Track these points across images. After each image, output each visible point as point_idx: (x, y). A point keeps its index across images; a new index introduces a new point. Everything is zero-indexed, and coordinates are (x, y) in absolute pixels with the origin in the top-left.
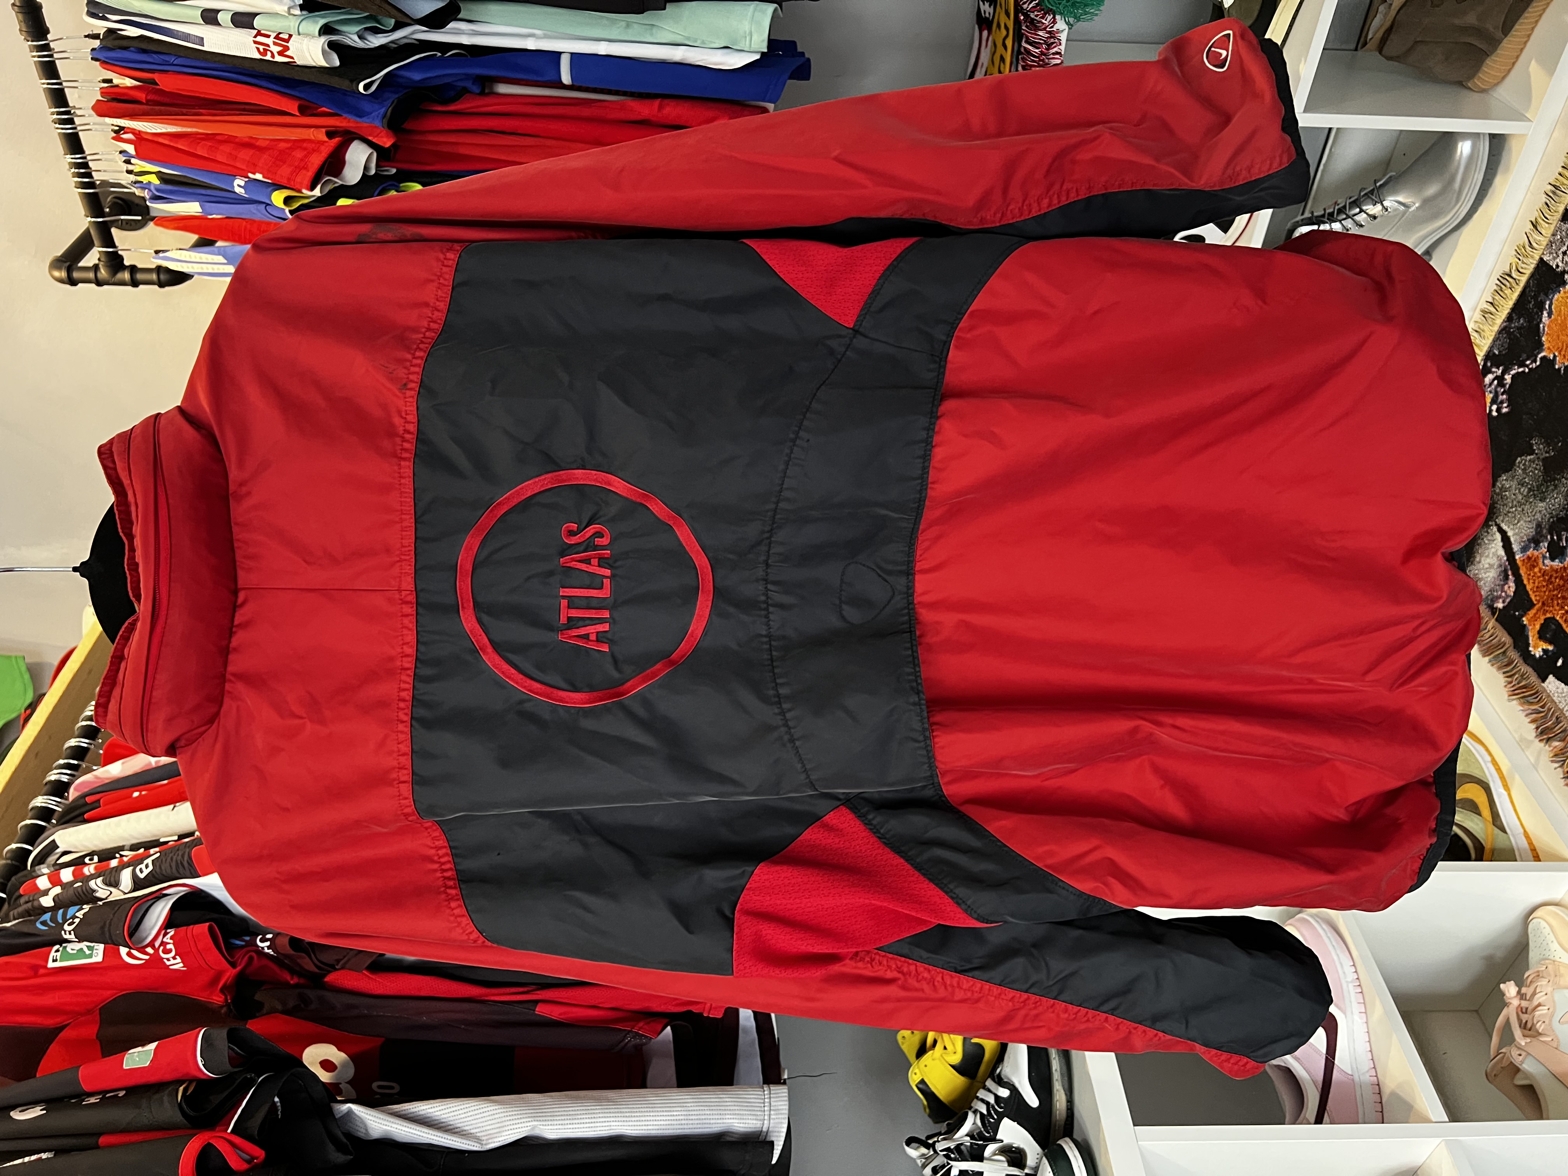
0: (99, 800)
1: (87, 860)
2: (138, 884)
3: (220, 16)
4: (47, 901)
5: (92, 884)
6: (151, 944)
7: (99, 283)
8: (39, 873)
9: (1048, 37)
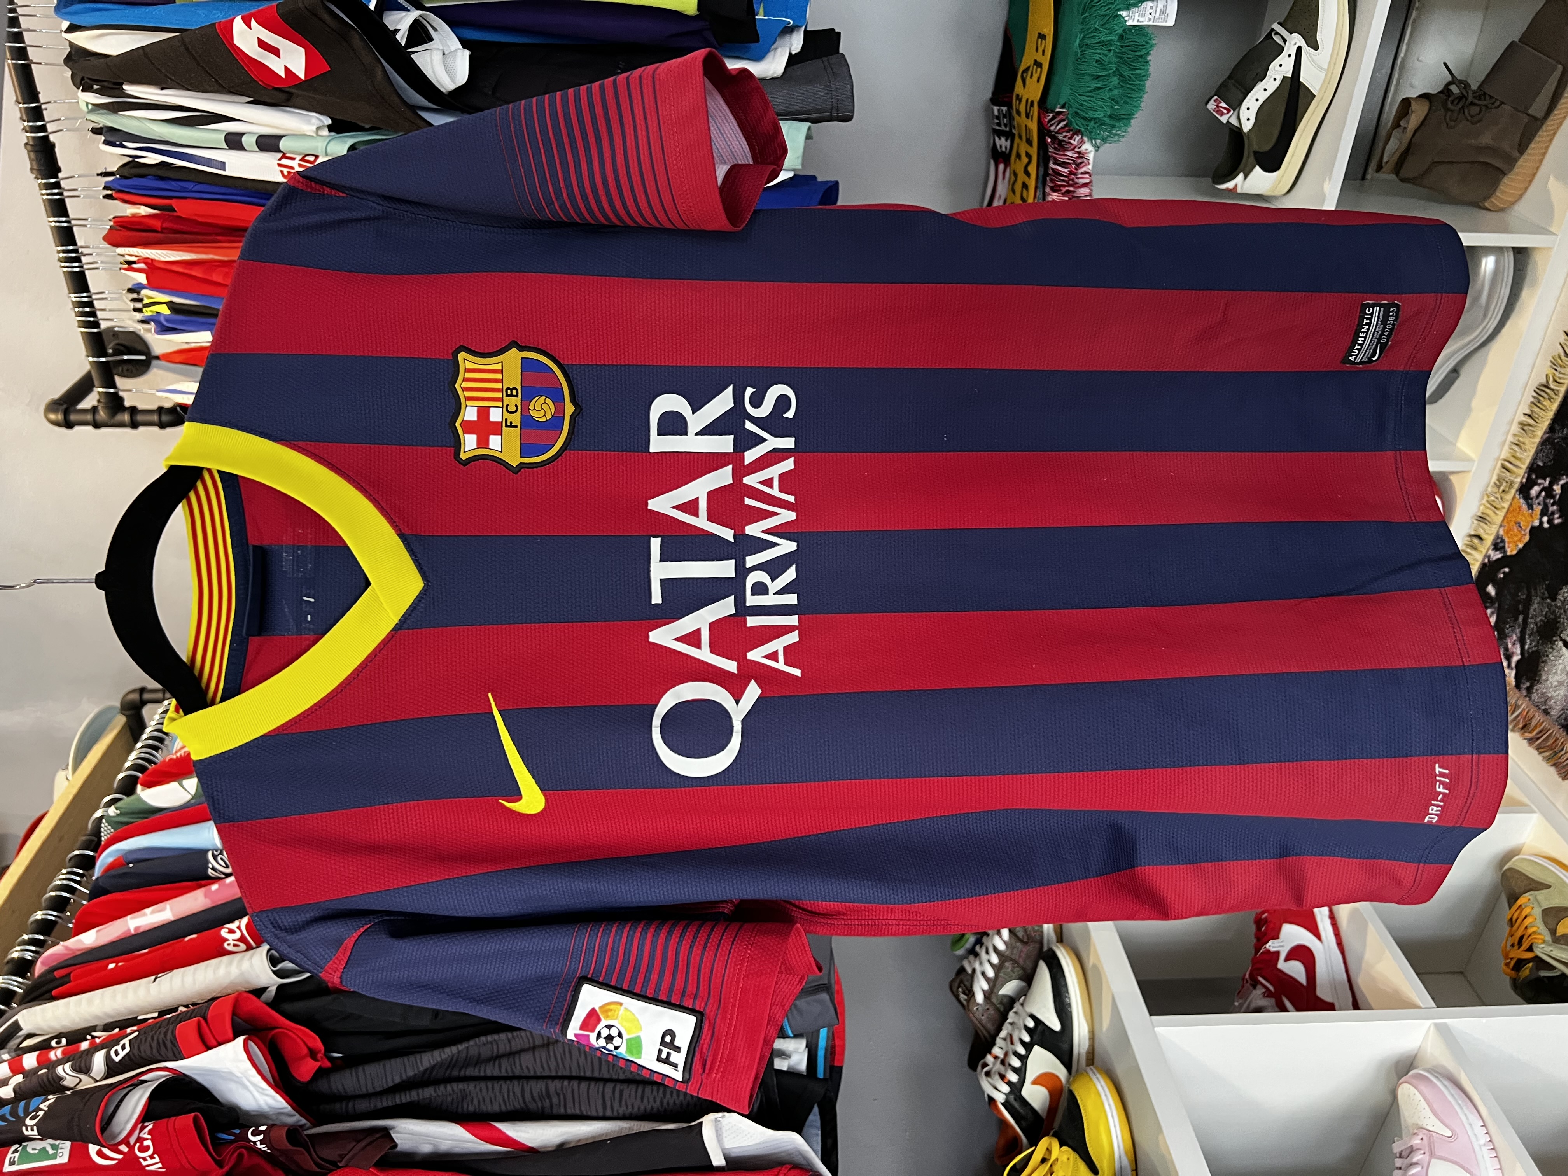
0: (69, 974)
1: (53, 1043)
2: (112, 1069)
3: (244, 139)
4: (6, 1092)
5: (59, 1070)
6: (126, 1141)
7: (97, 425)
9: (1077, 158)
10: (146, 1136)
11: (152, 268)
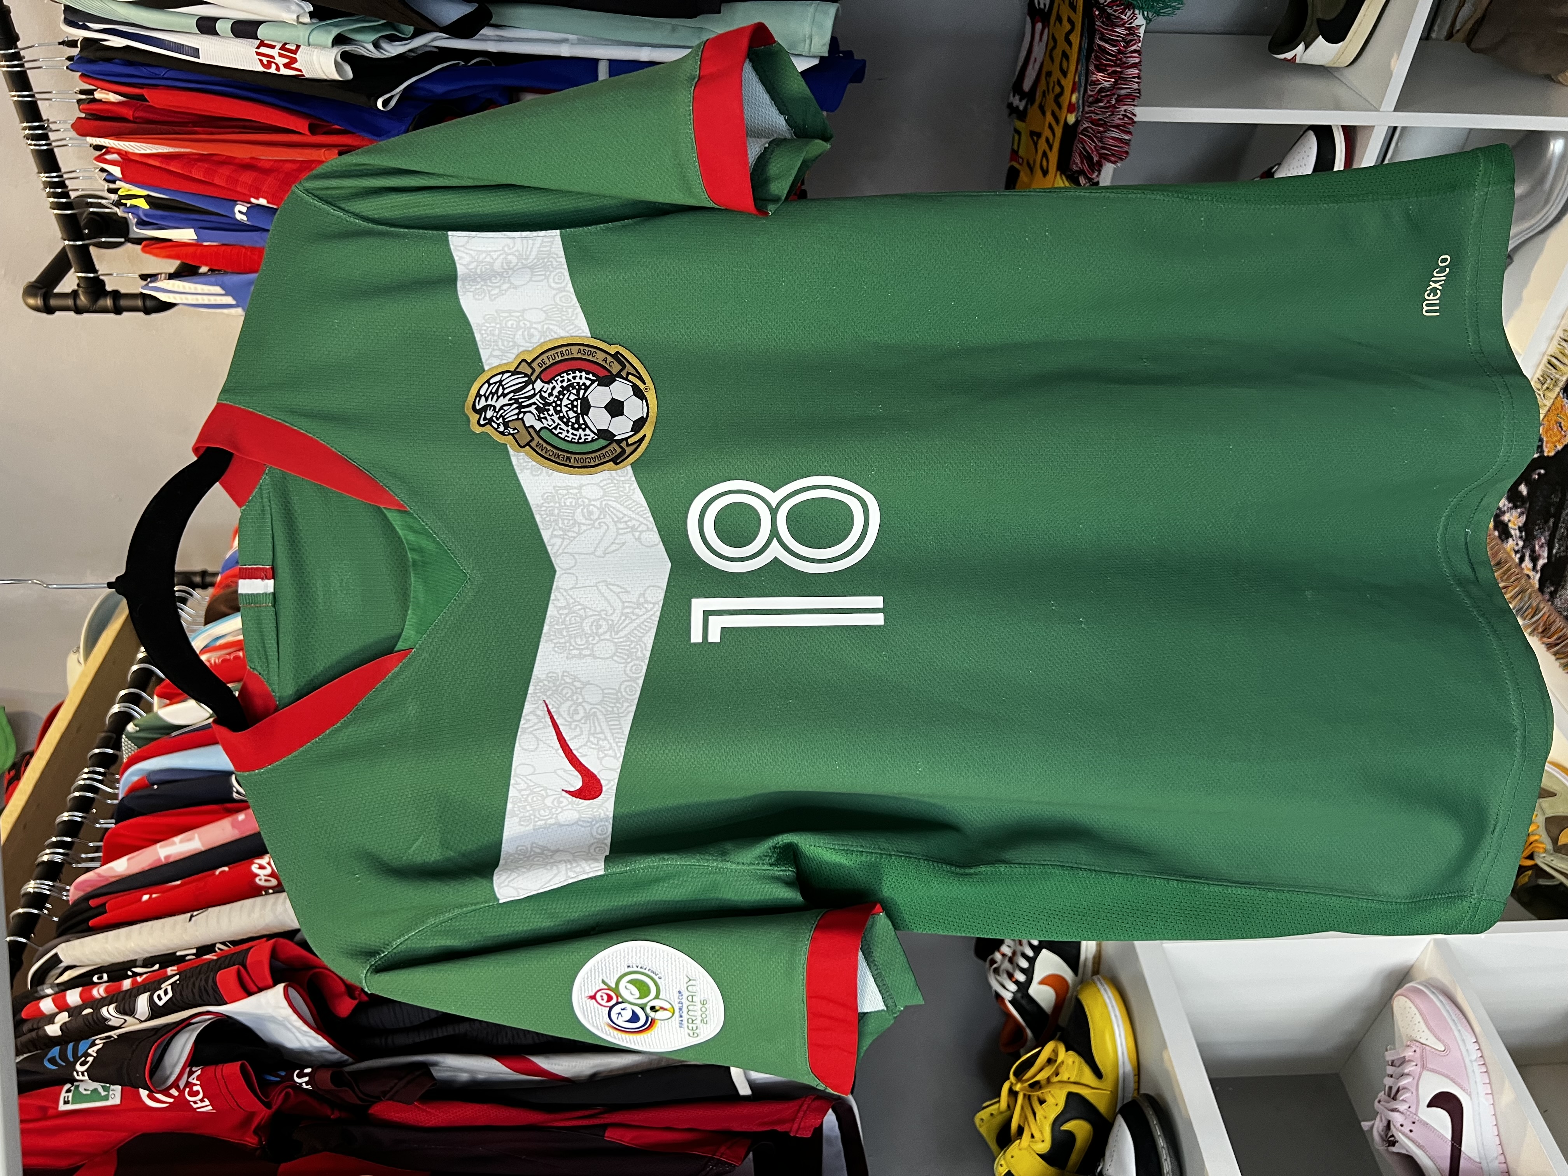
0: (104, 904)
1: (95, 979)
2: (156, 1012)
3: (219, 25)
4: (53, 1030)
5: (104, 1011)
6: (175, 1085)
7: (79, 311)
8: (42, 993)
9: (1127, 35)
10: (195, 1081)
11: (127, 161)
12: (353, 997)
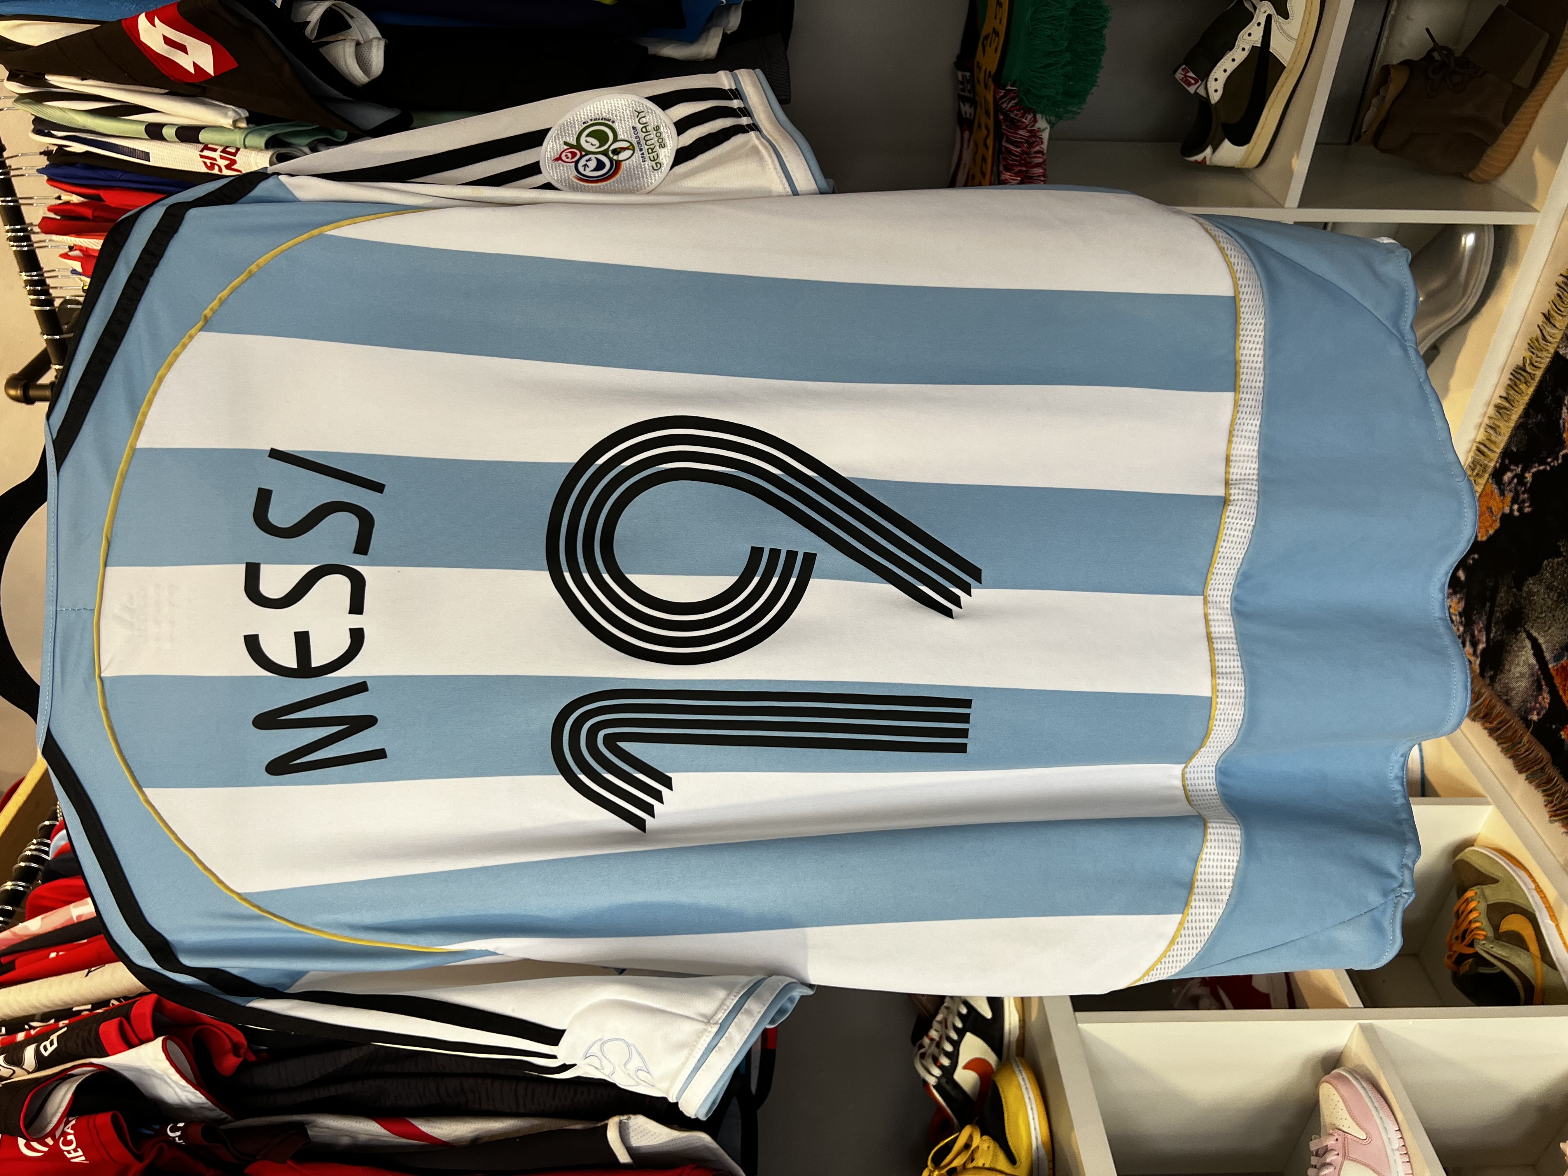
0: (13, 962)
2: (42, 1062)
3: (165, 131)
6: (52, 1133)
9: (1029, 137)
10: (70, 1131)
11: (85, 256)
12: (237, 1055)
